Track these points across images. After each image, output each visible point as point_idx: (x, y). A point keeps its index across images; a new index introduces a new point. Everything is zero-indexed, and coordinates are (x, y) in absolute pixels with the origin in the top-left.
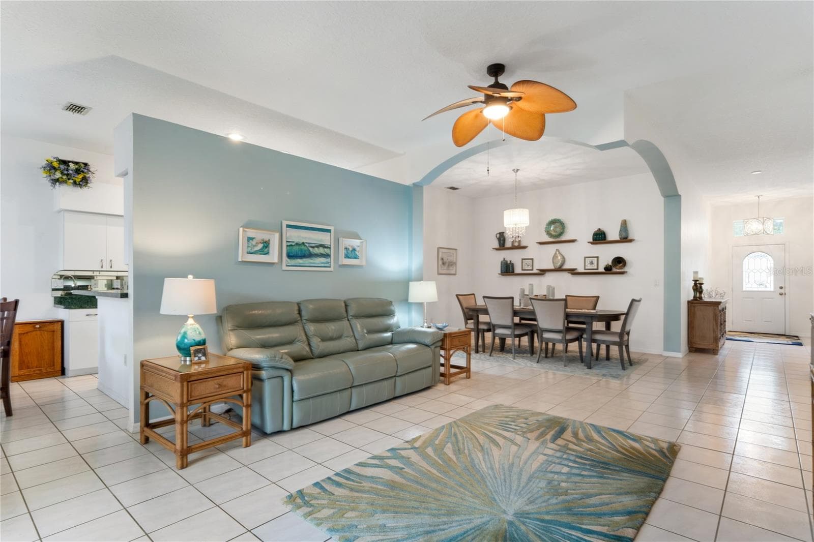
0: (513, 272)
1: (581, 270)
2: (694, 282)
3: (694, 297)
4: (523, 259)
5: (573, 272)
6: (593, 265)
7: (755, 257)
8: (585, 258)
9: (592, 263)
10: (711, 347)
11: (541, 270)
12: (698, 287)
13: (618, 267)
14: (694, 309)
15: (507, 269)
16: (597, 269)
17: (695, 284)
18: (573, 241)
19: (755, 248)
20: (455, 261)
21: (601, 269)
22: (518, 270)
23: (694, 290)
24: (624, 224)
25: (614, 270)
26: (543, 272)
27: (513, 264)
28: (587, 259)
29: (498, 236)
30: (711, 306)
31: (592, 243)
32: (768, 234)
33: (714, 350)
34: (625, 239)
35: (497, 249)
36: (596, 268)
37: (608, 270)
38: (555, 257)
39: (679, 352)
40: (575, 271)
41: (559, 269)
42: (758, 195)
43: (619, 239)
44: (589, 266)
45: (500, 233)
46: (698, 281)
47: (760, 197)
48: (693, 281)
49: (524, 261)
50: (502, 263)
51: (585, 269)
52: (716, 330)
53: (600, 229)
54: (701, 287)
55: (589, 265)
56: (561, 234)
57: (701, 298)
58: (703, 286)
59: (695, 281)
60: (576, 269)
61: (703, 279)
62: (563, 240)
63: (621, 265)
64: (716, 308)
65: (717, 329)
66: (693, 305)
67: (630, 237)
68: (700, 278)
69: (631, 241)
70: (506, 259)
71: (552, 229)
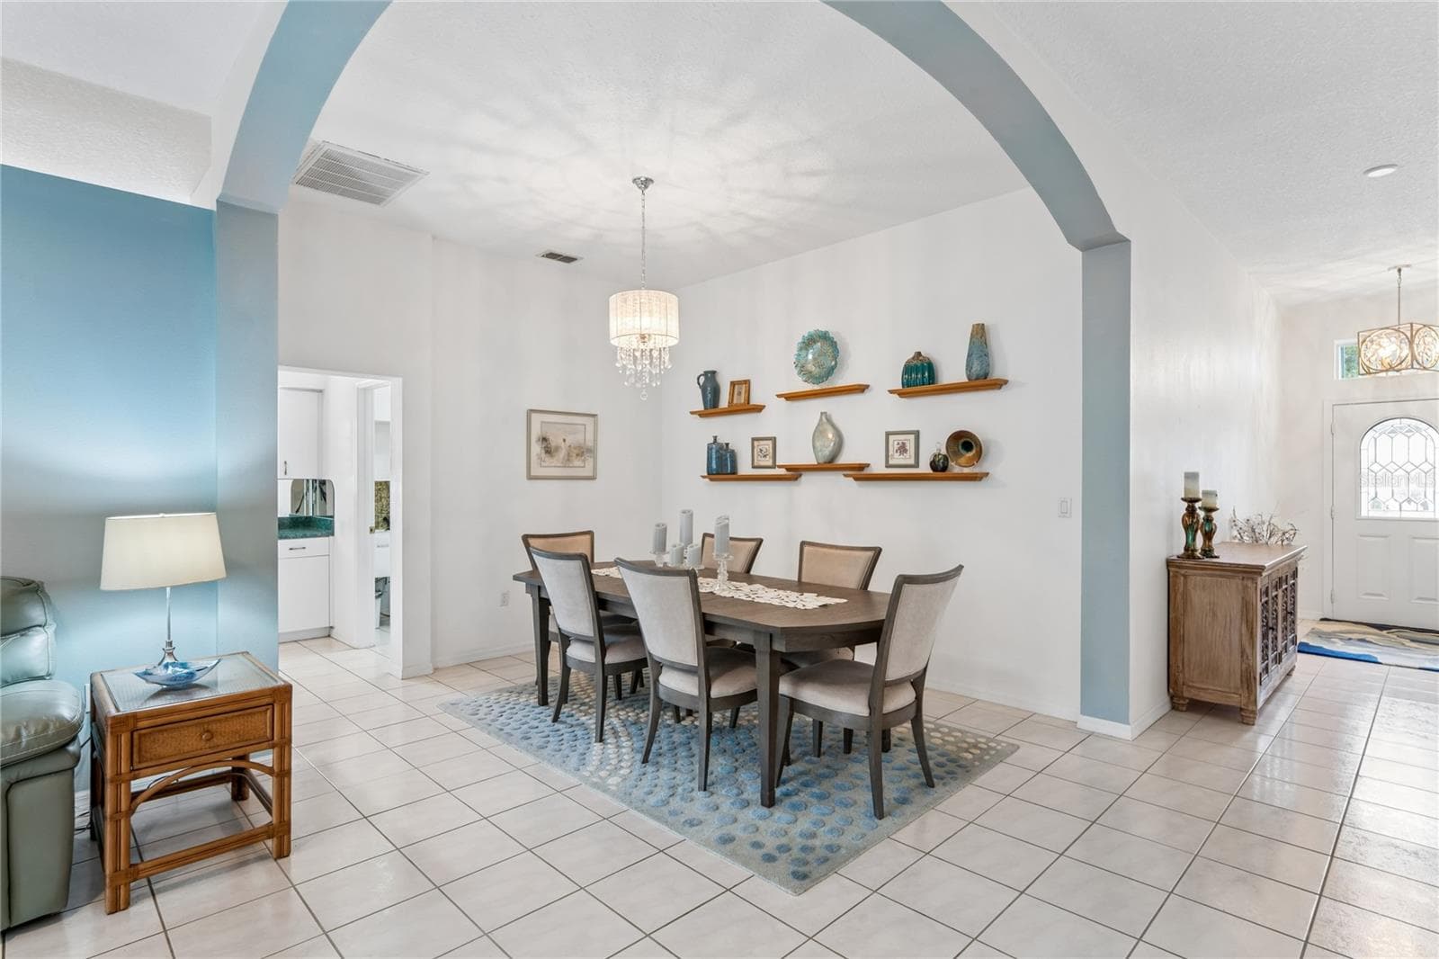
0: (734, 472)
1: (878, 468)
2: (1186, 504)
3: (1186, 549)
4: (753, 440)
5: (859, 472)
6: (907, 455)
7: (1392, 432)
8: (888, 434)
9: (903, 449)
10: (1234, 700)
11: (789, 469)
12: (1198, 517)
13: (962, 460)
14: (1185, 584)
15: (722, 465)
16: (917, 465)
17: (1191, 512)
18: (861, 389)
19: (1390, 410)
20: (590, 444)
21: (925, 468)
22: (744, 468)
23: (1187, 527)
24: (980, 336)
25: (955, 468)
26: (795, 473)
27: (733, 451)
28: (892, 438)
29: (702, 380)
30: (1233, 577)
31: (901, 394)
32: (1425, 368)
33: (1241, 709)
34: (982, 380)
35: (701, 415)
36: (912, 462)
37: (940, 468)
38: (818, 433)
39: (1124, 720)
40: (867, 471)
41: (829, 465)
42: (1400, 263)
43: (964, 379)
44: (897, 459)
45: (706, 374)
46: (1197, 500)
47: (1404, 271)
48: (1184, 500)
49: (756, 443)
50: (710, 449)
51: (888, 466)
52: (1248, 651)
53: (919, 354)
54: (1208, 520)
55: (897, 455)
56: (831, 372)
57: (1208, 552)
58: (1214, 514)
59: (1191, 501)
60: (868, 465)
61: (1213, 494)
62: (837, 386)
63: (970, 454)
64: (1249, 583)
65: (1253, 646)
66: (1183, 571)
67: (997, 374)
68: (1206, 493)
69: (999, 384)
70: (720, 440)
71: (810, 357)
